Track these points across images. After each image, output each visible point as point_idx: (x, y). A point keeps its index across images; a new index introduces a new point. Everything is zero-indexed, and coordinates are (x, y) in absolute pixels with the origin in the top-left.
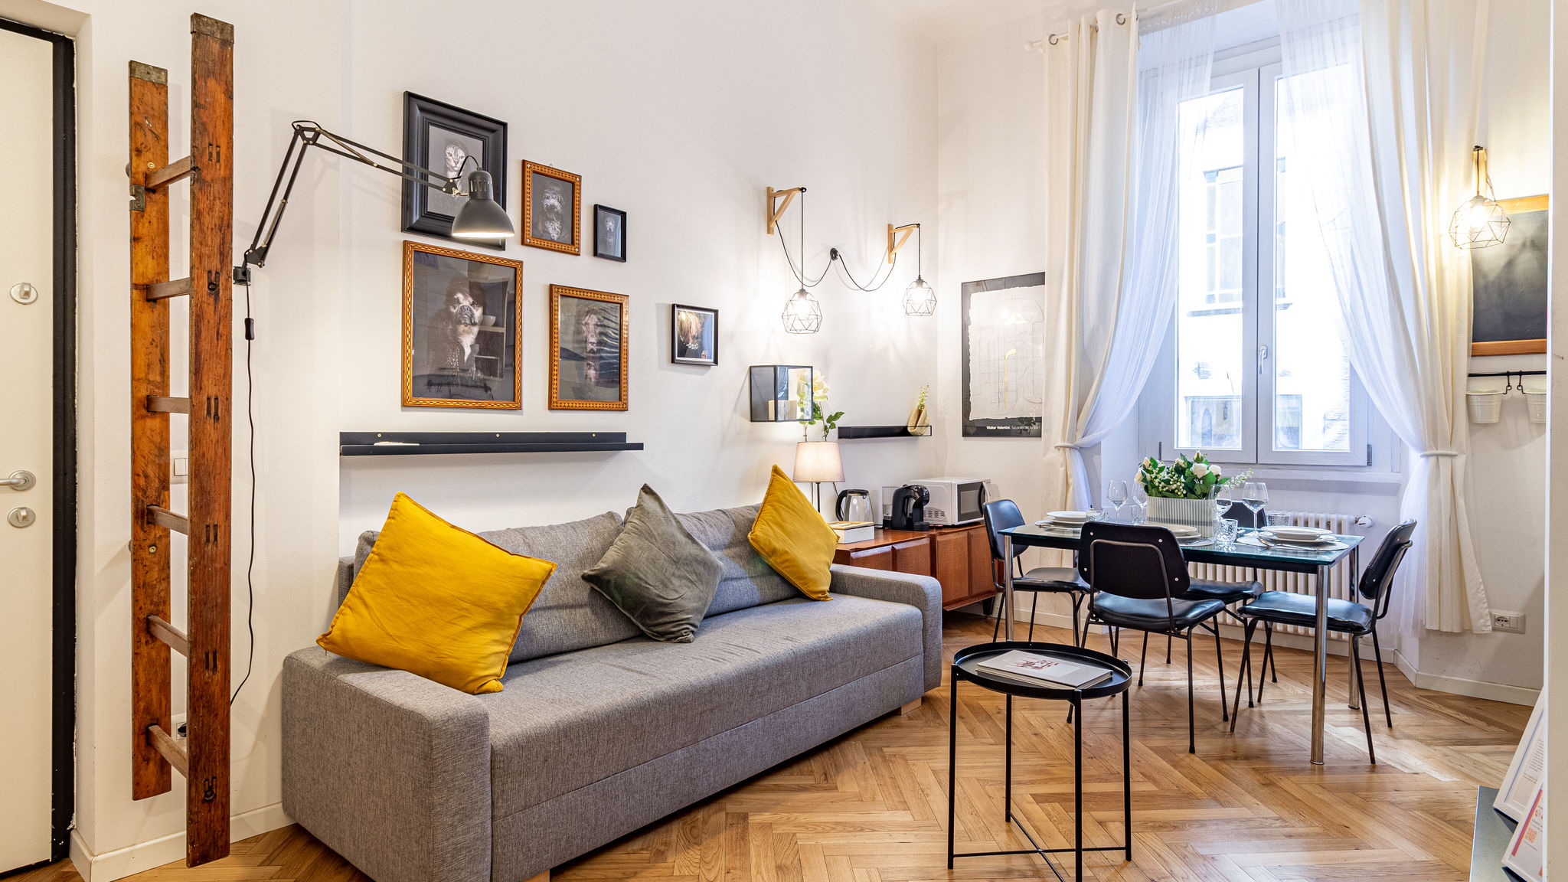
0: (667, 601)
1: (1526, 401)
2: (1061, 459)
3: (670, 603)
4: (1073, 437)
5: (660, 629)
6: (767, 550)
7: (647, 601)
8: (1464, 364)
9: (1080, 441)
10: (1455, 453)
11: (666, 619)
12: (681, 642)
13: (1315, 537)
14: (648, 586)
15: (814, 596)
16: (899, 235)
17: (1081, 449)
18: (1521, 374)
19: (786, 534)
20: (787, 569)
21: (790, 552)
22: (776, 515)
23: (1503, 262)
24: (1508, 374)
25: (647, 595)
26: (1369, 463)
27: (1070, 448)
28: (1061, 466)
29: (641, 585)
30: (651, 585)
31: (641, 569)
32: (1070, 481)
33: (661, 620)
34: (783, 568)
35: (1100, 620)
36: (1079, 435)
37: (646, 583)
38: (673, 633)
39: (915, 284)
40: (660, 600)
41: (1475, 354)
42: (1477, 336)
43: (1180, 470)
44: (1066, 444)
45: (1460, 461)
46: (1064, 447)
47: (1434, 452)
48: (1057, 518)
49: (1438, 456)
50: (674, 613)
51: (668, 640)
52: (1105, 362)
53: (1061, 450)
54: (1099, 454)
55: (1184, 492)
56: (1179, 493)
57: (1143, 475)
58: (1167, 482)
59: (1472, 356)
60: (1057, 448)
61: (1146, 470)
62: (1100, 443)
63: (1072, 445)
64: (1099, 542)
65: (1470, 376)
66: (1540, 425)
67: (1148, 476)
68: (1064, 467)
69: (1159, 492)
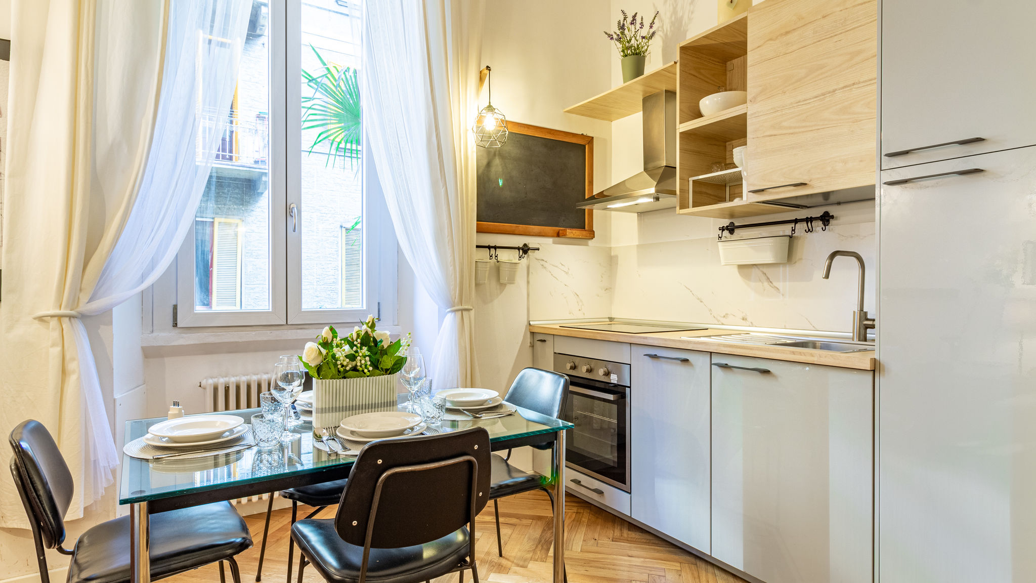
2: (56, 334)
4: (74, 301)
9: (83, 307)
10: (471, 308)
17: (83, 317)
18: (495, 248)
26: (379, 319)
27: (70, 317)
28: (53, 345)
32: (72, 366)
36: (84, 298)
44: (63, 311)
45: (472, 313)
46: (60, 317)
47: (460, 307)
49: (462, 310)
52: (131, 196)
53: (54, 323)
54: (110, 323)
55: (371, 368)
56: (366, 371)
57: (314, 354)
58: (352, 357)
59: (477, 232)
60: (41, 319)
61: (326, 344)
62: (112, 309)
63: (73, 313)
64: (396, 473)
65: (477, 247)
66: (502, 286)
67: (324, 351)
68: (59, 349)
69: (339, 372)
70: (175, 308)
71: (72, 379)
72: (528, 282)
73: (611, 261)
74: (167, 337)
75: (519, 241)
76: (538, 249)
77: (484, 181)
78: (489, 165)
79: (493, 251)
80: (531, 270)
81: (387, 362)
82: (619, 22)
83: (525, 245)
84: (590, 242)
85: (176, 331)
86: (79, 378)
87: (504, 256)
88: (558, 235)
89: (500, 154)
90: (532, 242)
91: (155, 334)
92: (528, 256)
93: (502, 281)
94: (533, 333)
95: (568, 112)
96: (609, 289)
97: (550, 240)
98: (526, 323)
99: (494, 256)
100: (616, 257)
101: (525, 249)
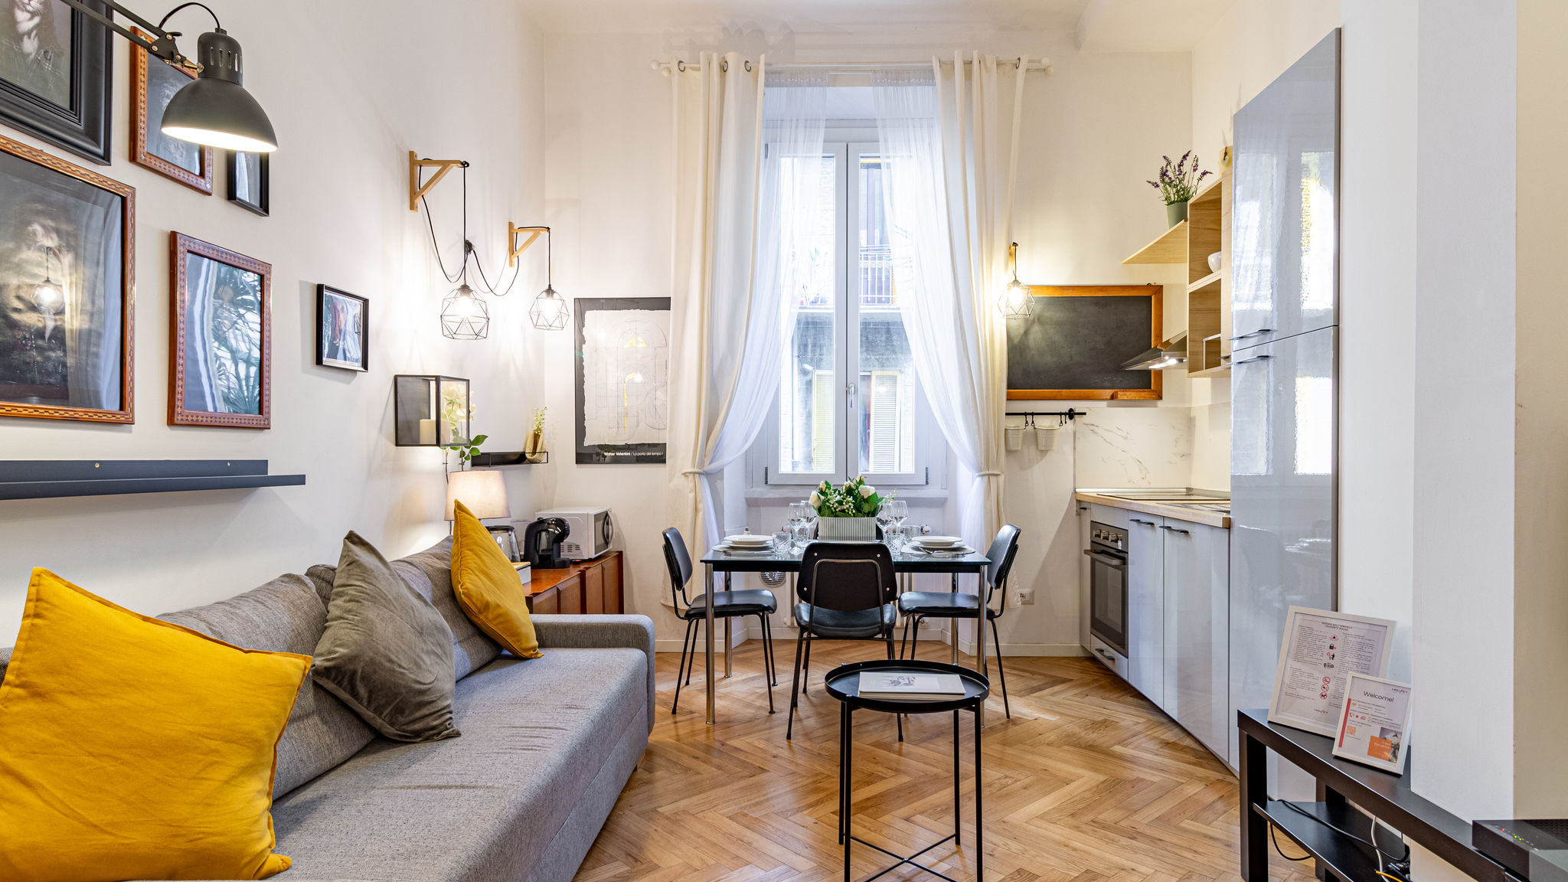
0: (425, 686)
1: (1036, 434)
2: (691, 485)
3: (430, 689)
4: (702, 463)
5: (417, 726)
6: (478, 604)
7: (403, 691)
8: (1004, 406)
9: (708, 468)
10: (999, 473)
11: (425, 711)
12: (449, 737)
13: (952, 543)
14: (402, 670)
15: (526, 654)
16: (523, 237)
17: (707, 474)
18: (1033, 414)
19: (495, 586)
20: (500, 626)
21: (500, 604)
22: (479, 562)
23: (1022, 331)
24: (1026, 414)
25: (403, 683)
26: (927, 483)
27: (700, 474)
28: (690, 492)
29: (394, 671)
30: (404, 668)
31: (391, 648)
32: (700, 506)
33: (418, 714)
34: (495, 626)
35: (813, 635)
36: (707, 461)
37: (400, 666)
38: (433, 728)
39: (544, 294)
40: (418, 686)
41: (1010, 398)
42: (1010, 386)
43: (850, 491)
44: (696, 470)
45: (1002, 478)
46: (694, 473)
47: (987, 472)
48: (734, 542)
49: (989, 475)
50: (433, 702)
51: (427, 739)
52: (732, 391)
53: (691, 476)
54: (722, 479)
55: (854, 511)
56: (850, 513)
57: (816, 498)
58: (840, 503)
59: (1008, 400)
60: (685, 474)
61: (822, 492)
62: (723, 469)
63: (701, 471)
64: (823, 562)
65: (1007, 414)
66: (1044, 452)
67: (822, 497)
68: (694, 494)
69: (832, 512)
70: (766, 469)
71: (700, 514)
72: (1075, 448)
73: (1189, 422)
74: (761, 491)
75: (1064, 406)
76: (1085, 414)
77: (1017, 350)
78: (1026, 333)
79: (1029, 418)
80: (1077, 436)
81: (866, 508)
82: (1162, 168)
83: (1071, 410)
84: (1160, 403)
85: (768, 487)
86: (704, 514)
87: (1042, 423)
88: (1113, 397)
89: (1039, 320)
90: (1078, 406)
91: (754, 489)
92: (1075, 421)
93: (1041, 447)
94: (1079, 502)
95: (1128, 262)
96: (1187, 456)
97: (1104, 404)
98: (1073, 490)
99: (1030, 422)
100: (1194, 417)
101: (1071, 414)
